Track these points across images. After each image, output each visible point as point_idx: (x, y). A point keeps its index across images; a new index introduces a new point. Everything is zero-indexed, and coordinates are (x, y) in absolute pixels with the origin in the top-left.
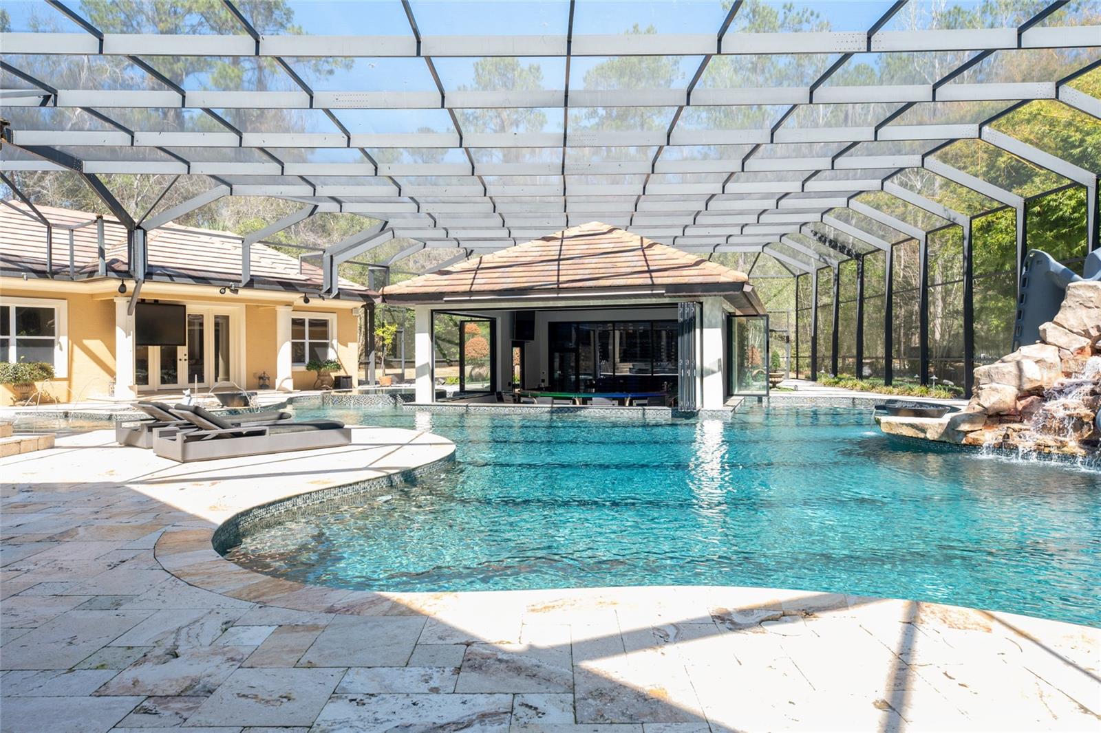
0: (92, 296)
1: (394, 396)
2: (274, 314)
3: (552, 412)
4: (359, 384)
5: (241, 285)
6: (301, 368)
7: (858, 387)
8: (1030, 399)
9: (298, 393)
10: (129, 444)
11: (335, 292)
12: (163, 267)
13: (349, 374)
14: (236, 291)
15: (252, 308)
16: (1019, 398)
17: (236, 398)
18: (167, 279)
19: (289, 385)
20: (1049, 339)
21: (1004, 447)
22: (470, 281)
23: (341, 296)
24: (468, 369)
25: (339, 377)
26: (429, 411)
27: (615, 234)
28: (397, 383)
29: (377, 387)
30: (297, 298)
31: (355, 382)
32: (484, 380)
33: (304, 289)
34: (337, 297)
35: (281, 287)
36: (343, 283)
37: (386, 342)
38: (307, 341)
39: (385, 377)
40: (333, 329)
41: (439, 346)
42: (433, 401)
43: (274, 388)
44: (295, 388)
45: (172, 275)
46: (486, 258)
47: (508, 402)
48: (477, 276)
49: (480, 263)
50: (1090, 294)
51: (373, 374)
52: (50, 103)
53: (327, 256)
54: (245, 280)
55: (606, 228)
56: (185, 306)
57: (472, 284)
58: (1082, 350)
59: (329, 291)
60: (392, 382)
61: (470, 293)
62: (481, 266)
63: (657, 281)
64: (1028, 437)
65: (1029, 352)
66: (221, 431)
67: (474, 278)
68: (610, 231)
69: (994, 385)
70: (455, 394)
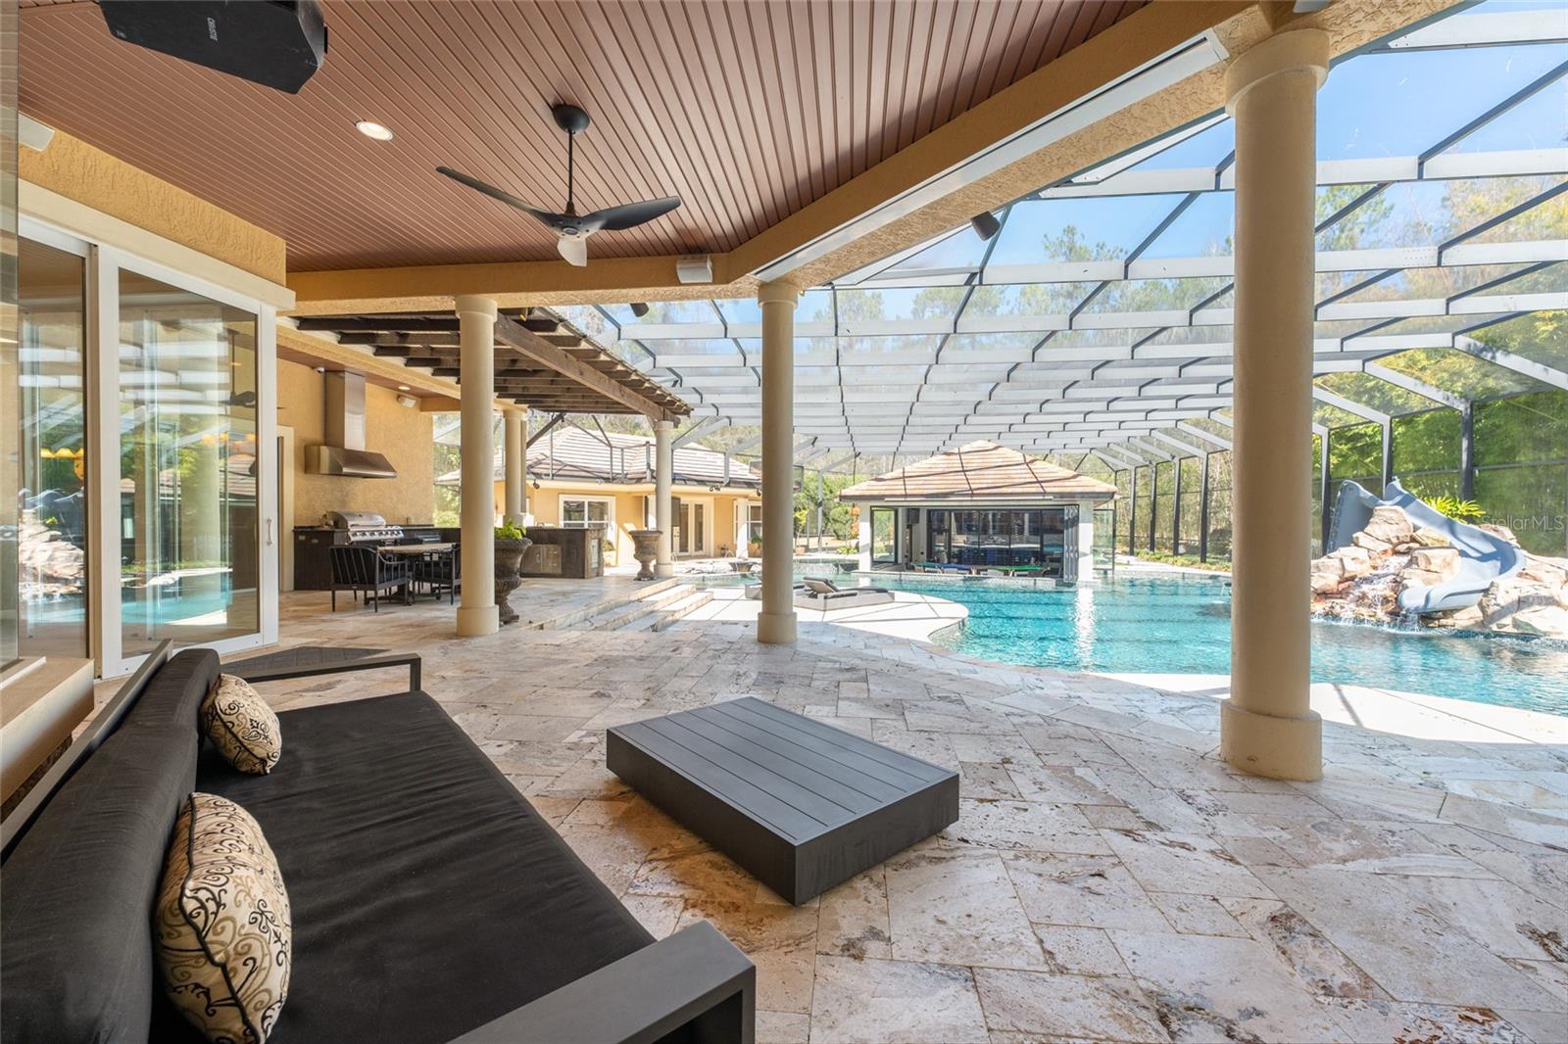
0: (629, 493)
1: (837, 565)
2: (737, 502)
3: (965, 580)
5: (722, 485)
7: (1179, 563)
8: (1347, 583)
14: (717, 488)
15: (718, 500)
16: (1340, 583)
19: (746, 554)
20: (1361, 544)
21: (1330, 615)
22: (903, 487)
26: (870, 577)
27: (1000, 450)
30: (753, 493)
42: (871, 570)
46: (907, 469)
47: (920, 571)
48: (906, 483)
50: (1393, 515)
52: (678, 385)
54: (726, 481)
55: (991, 445)
56: (680, 499)
58: (1385, 551)
61: (906, 496)
62: (905, 475)
63: (1048, 490)
64: (1347, 609)
65: (1345, 552)
66: (835, 593)
67: (905, 485)
68: (996, 448)
69: (1321, 574)
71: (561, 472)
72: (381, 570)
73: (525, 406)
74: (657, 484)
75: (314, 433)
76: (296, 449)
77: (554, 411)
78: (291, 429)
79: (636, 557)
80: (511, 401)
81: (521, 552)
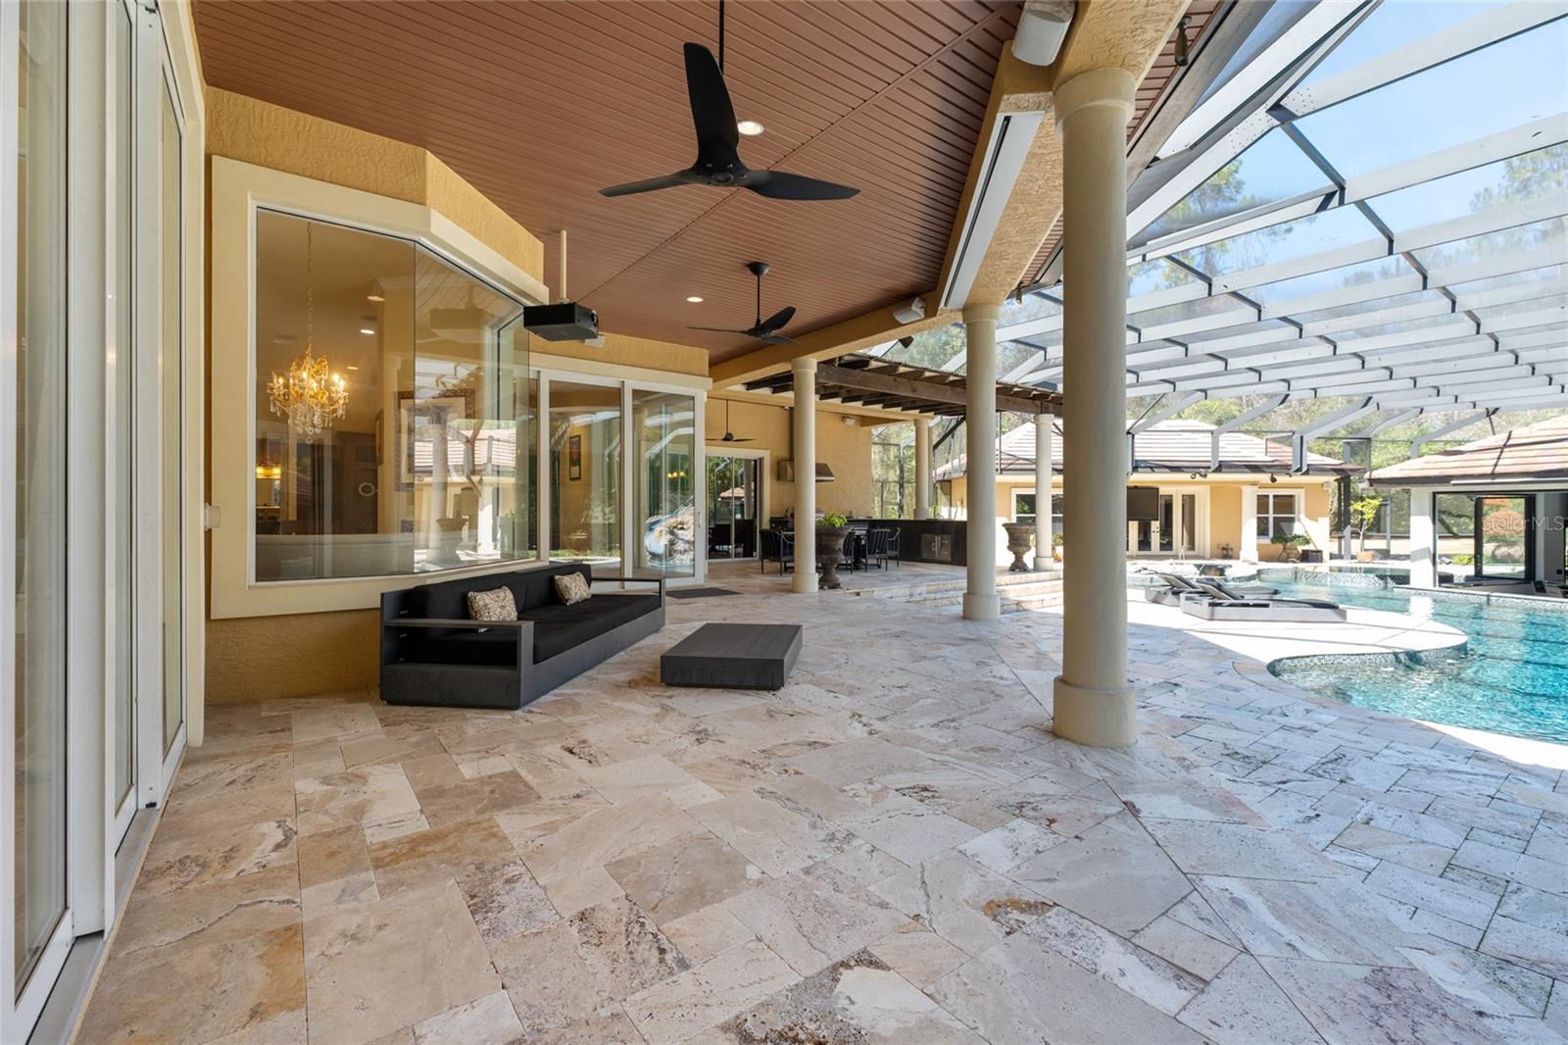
1: (1381, 577)
2: (1240, 492)
4: (1331, 558)
5: (1210, 470)
6: (1266, 541)
9: (1264, 565)
10: (1155, 601)
11: (1305, 469)
12: (1145, 461)
13: (1319, 548)
14: (1205, 476)
15: (1216, 488)
17: (1213, 570)
18: (1149, 470)
19: (1255, 557)
22: (1494, 462)
23: (1310, 472)
24: (1488, 548)
25: (1308, 551)
26: (1430, 596)
28: (1381, 559)
29: (1353, 564)
30: (1265, 478)
31: (1326, 556)
32: (1515, 561)
33: (1271, 470)
34: (1307, 473)
35: (1247, 470)
36: (1312, 458)
37: (1365, 517)
38: (1271, 516)
39: (1364, 553)
40: (1301, 504)
41: (1442, 522)
42: (1435, 586)
43: (1238, 558)
44: (1260, 560)
45: (1153, 467)
46: (1517, 432)
47: (1554, 595)
48: (1503, 455)
49: (1509, 438)
51: (1348, 547)
53: (1296, 438)
54: (1214, 465)
56: (1158, 489)
57: (1496, 465)
59: (1299, 470)
60: (1374, 557)
61: (1493, 475)
62: (1510, 442)
67: (1499, 458)
70: (1468, 578)
71: (1012, 467)
72: (785, 548)
73: (931, 414)
74: (1037, 475)
75: (785, 454)
76: (772, 464)
77: (958, 415)
78: (769, 452)
79: (1009, 548)
80: (917, 412)
81: (840, 536)
